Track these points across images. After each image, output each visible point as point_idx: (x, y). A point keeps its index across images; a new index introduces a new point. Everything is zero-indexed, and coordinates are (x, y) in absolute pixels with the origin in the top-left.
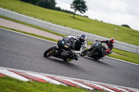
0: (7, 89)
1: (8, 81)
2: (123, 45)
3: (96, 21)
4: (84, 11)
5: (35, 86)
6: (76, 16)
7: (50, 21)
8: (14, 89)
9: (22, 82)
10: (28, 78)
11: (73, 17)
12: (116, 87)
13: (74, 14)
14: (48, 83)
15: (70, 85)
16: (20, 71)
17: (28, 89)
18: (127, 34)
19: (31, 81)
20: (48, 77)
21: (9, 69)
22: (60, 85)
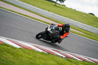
0: (5, 53)
1: (6, 47)
2: (88, 27)
3: (71, 9)
4: (63, 2)
5: (24, 52)
6: (57, 5)
7: (39, 7)
8: (10, 53)
9: (16, 48)
10: (20, 46)
11: (55, 5)
12: (82, 57)
13: (56, 3)
14: (33, 50)
15: (49, 53)
16: (15, 40)
17: (20, 53)
18: (92, 20)
19: (22, 48)
20: (34, 46)
21: (7, 38)
22: (42, 52)
